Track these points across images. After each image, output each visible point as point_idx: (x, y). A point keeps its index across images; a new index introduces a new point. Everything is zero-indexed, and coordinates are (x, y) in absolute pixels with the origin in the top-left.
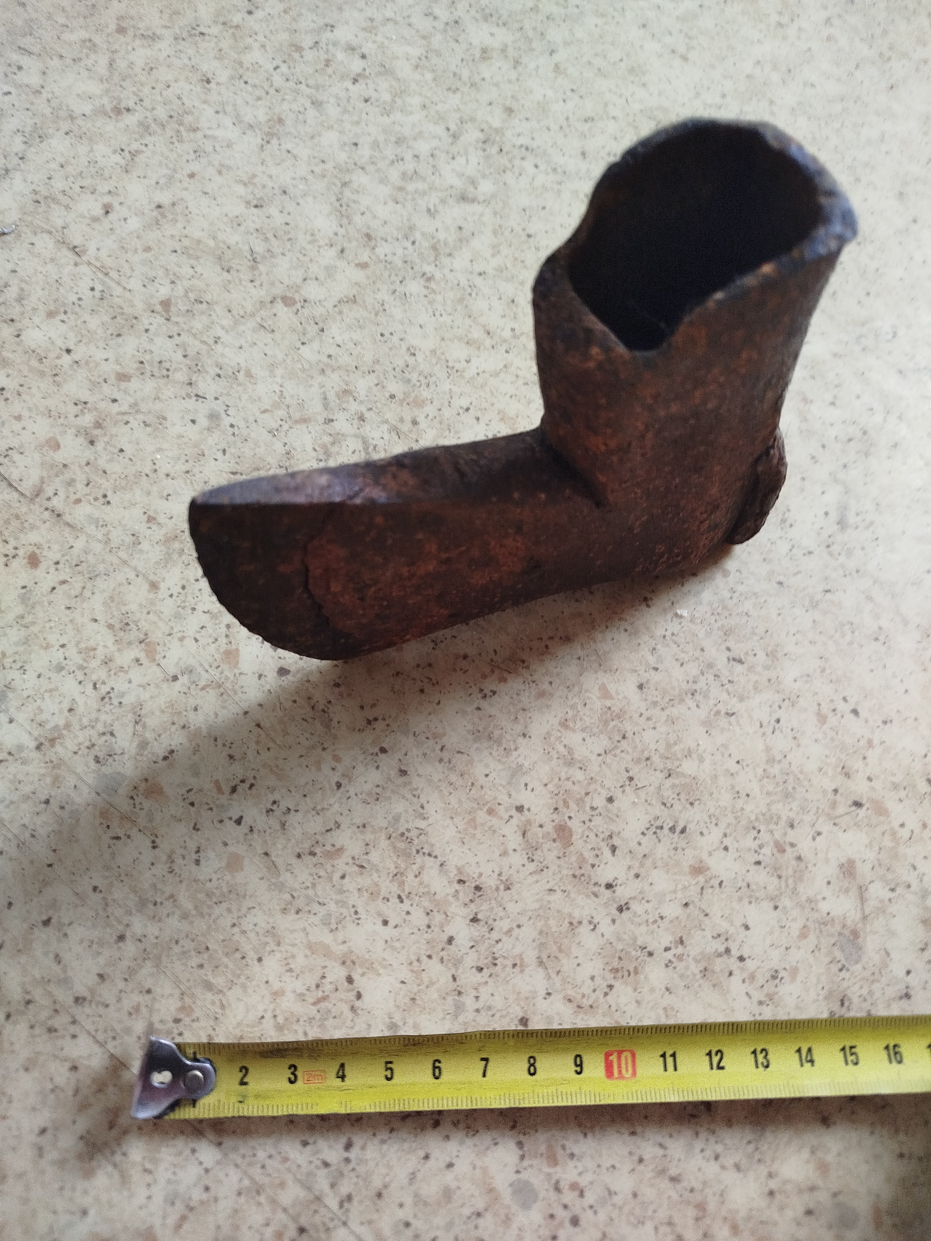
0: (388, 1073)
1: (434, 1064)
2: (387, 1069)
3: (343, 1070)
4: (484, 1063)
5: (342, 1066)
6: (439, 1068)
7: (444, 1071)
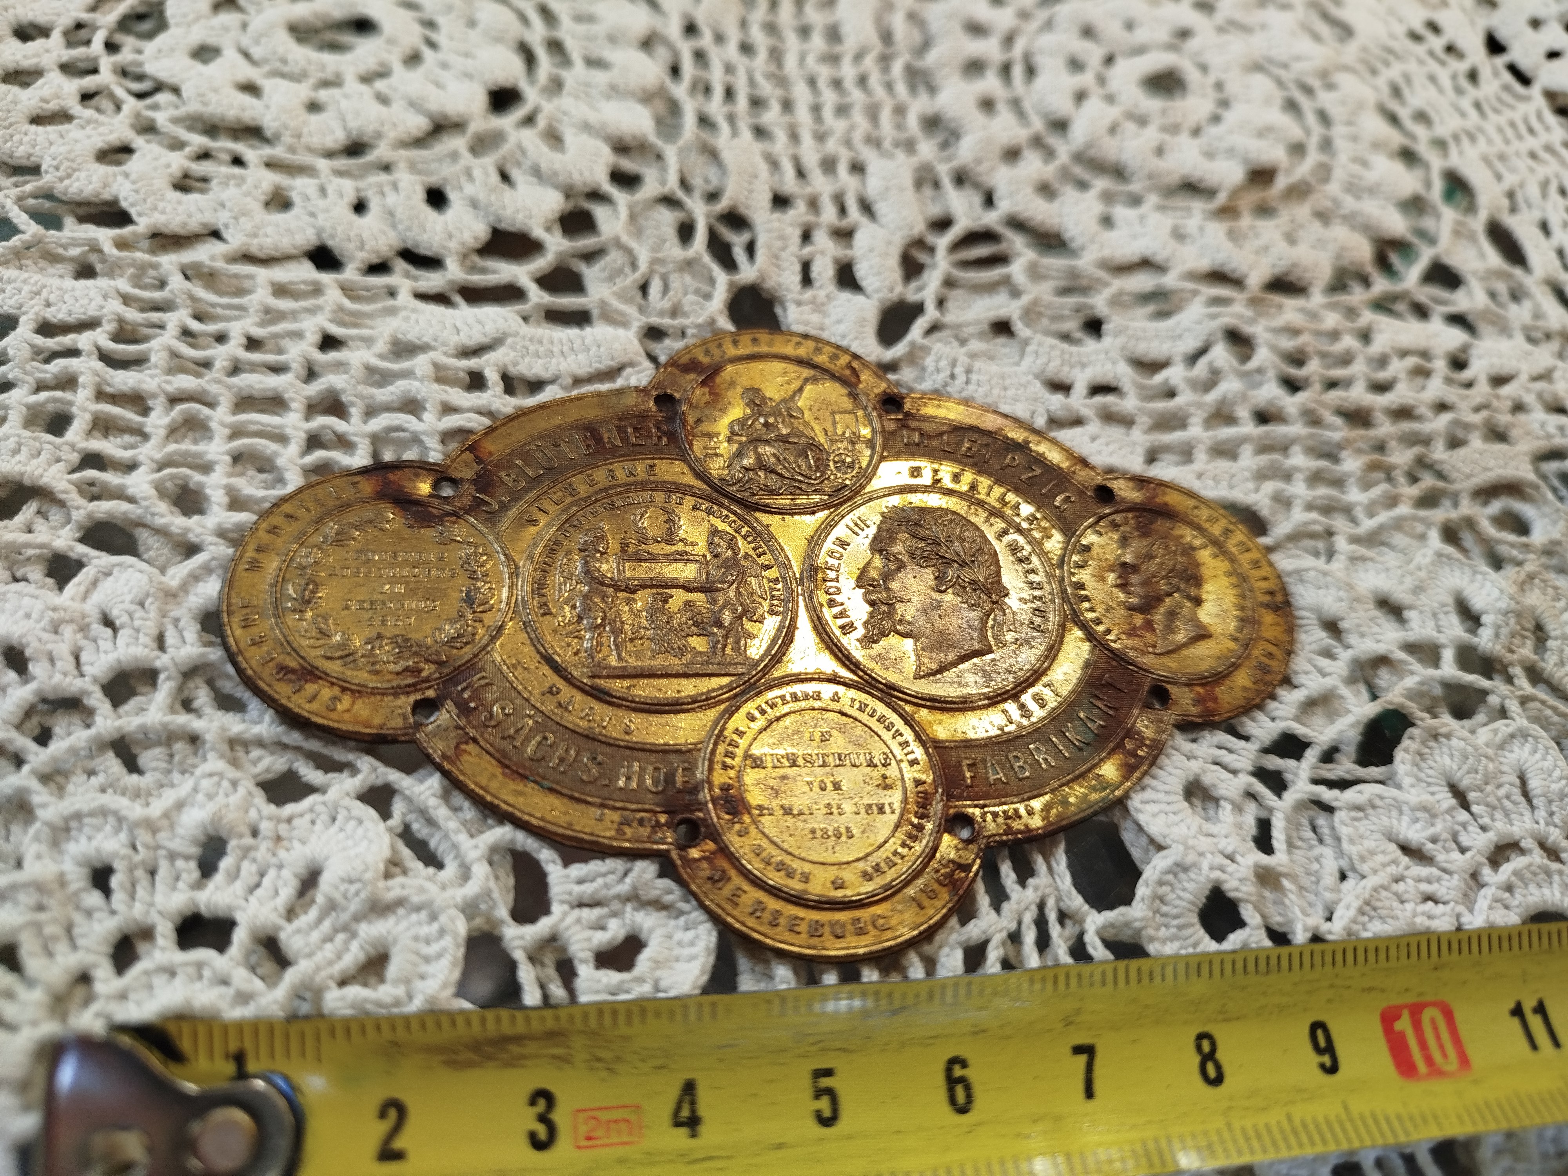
0: (824, 1104)
1: (949, 1070)
2: (819, 1093)
3: (693, 1103)
4: (1083, 1059)
5: (689, 1088)
6: (962, 1080)
7: (978, 1091)
